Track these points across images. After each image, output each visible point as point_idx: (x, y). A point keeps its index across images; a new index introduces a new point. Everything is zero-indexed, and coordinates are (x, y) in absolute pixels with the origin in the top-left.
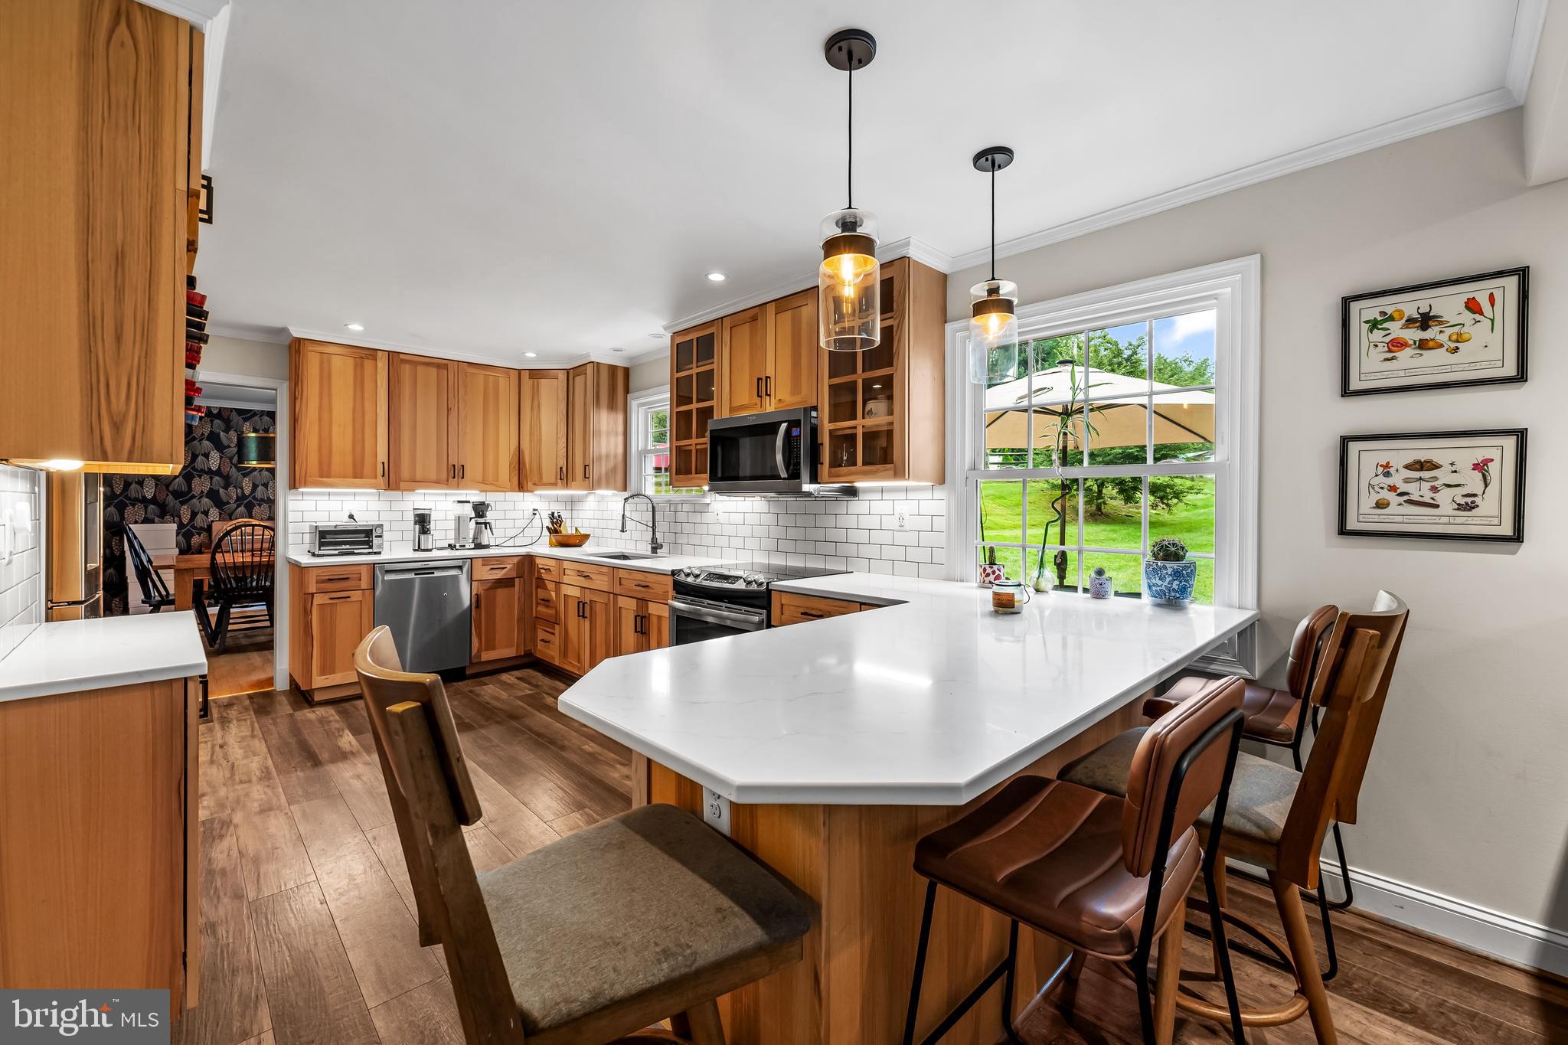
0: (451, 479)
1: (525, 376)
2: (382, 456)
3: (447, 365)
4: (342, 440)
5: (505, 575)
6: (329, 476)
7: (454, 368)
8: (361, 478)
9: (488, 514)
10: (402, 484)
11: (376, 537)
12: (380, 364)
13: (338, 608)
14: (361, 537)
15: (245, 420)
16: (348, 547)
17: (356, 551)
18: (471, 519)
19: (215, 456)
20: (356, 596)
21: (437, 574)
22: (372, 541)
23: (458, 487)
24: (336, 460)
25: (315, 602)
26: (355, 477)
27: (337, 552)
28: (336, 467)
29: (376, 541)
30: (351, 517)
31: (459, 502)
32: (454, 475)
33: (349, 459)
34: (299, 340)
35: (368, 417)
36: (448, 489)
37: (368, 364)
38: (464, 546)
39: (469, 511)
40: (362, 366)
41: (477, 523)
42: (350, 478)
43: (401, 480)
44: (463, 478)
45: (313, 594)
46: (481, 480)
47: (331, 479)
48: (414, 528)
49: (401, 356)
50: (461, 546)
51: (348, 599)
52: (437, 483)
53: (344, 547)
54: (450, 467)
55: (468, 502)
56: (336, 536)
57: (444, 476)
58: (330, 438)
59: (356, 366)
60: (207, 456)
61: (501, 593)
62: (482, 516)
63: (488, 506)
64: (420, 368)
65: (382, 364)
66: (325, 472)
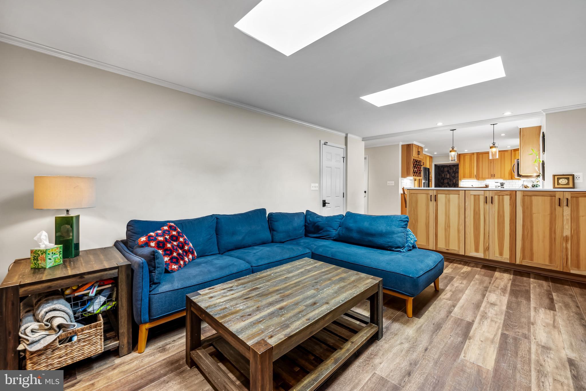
1: (513, 151)
2: (475, 173)
10: (480, 179)
12: (475, 155)
15: (454, 167)
18: (499, 186)
19: (448, 175)
23: (493, 179)
26: (470, 178)
28: (466, 176)
30: (472, 186)
31: (496, 182)
32: (493, 176)
33: (468, 174)
34: (459, 154)
35: (472, 166)
36: (491, 179)
37: (472, 156)
39: (499, 184)
40: (471, 156)
43: (479, 178)
46: (500, 177)
49: (479, 153)
52: (488, 178)
54: (491, 174)
55: (499, 182)
57: (490, 177)
59: (470, 157)
60: (447, 175)
62: (502, 186)
63: (504, 183)
64: (484, 155)
65: (475, 156)
66: (464, 177)
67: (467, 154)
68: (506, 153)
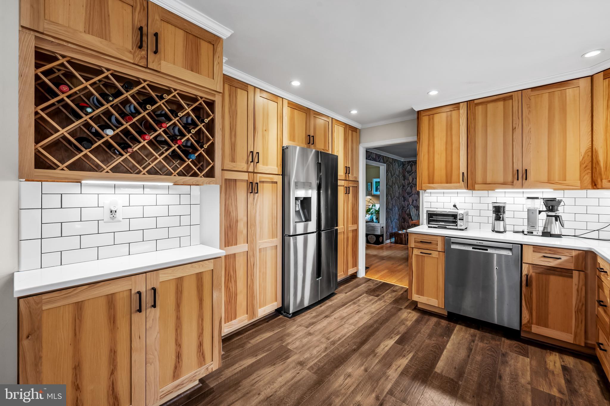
0: (515, 181)
2: (464, 168)
3: (512, 96)
4: (440, 162)
5: (560, 264)
6: (433, 183)
7: (518, 97)
8: (450, 183)
9: (559, 208)
10: (477, 186)
11: (460, 219)
12: (461, 111)
13: (426, 259)
14: (451, 219)
16: (443, 224)
17: (447, 227)
18: (540, 212)
20: (435, 254)
21: (490, 251)
22: (457, 222)
23: (522, 187)
24: (437, 173)
25: (414, 253)
26: (447, 183)
27: (437, 226)
28: (436, 178)
29: (459, 222)
30: (455, 206)
31: (528, 198)
32: (520, 178)
33: (443, 172)
35: (455, 146)
36: (513, 188)
37: (455, 113)
38: (532, 233)
39: (540, 205)
40: (451, 115)
41: (548, 216)
42: (444, 183)
43: (475, 183)
44: (526, 179)
45: (413, 248)
46: (546, 180)
47: (434, 184)
48: (493, 215)
49: (476, 102)
50: (529, 232)
51: (430, 255)
52: (504, 184)
53: (441, 223)
54: (515, 172)
55: (537, 198)
56: (438, 217)
57: (510, 179)
58: (434, 161)
59: (447, 116)
61: (554, 280)
62: (553, 210)
63: (559, 202)
64: (490, 106)
65: (463, 111)
66: (431, 181)
67: (438, 110)
68: (570, 92)
